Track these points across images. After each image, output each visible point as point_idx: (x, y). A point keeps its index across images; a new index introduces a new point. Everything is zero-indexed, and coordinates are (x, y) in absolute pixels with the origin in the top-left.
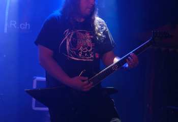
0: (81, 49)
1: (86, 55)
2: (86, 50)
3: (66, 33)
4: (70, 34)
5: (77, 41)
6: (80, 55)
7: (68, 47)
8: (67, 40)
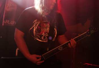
0: (43, 34)
1: (46, 38)
2: (46, 35)
3: (35, 22)
4: (37, 24)
5: (41, 29)
6: (42, 38)
7: (34, 32)
8: (35, 28)
